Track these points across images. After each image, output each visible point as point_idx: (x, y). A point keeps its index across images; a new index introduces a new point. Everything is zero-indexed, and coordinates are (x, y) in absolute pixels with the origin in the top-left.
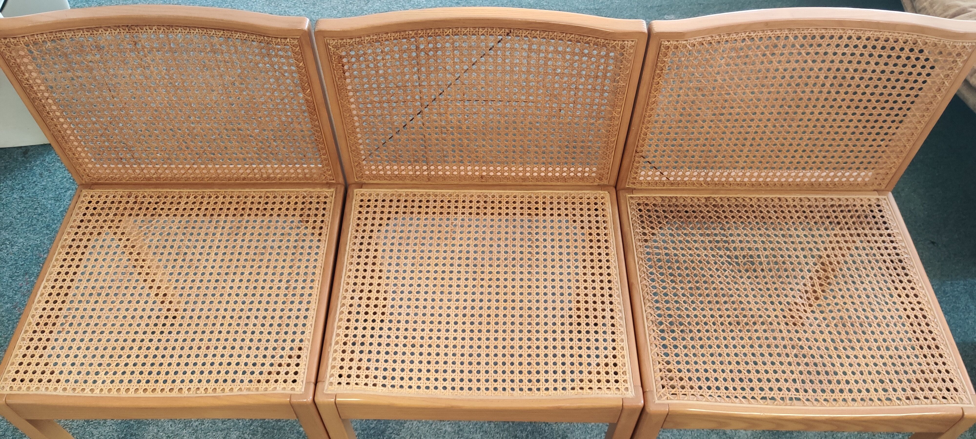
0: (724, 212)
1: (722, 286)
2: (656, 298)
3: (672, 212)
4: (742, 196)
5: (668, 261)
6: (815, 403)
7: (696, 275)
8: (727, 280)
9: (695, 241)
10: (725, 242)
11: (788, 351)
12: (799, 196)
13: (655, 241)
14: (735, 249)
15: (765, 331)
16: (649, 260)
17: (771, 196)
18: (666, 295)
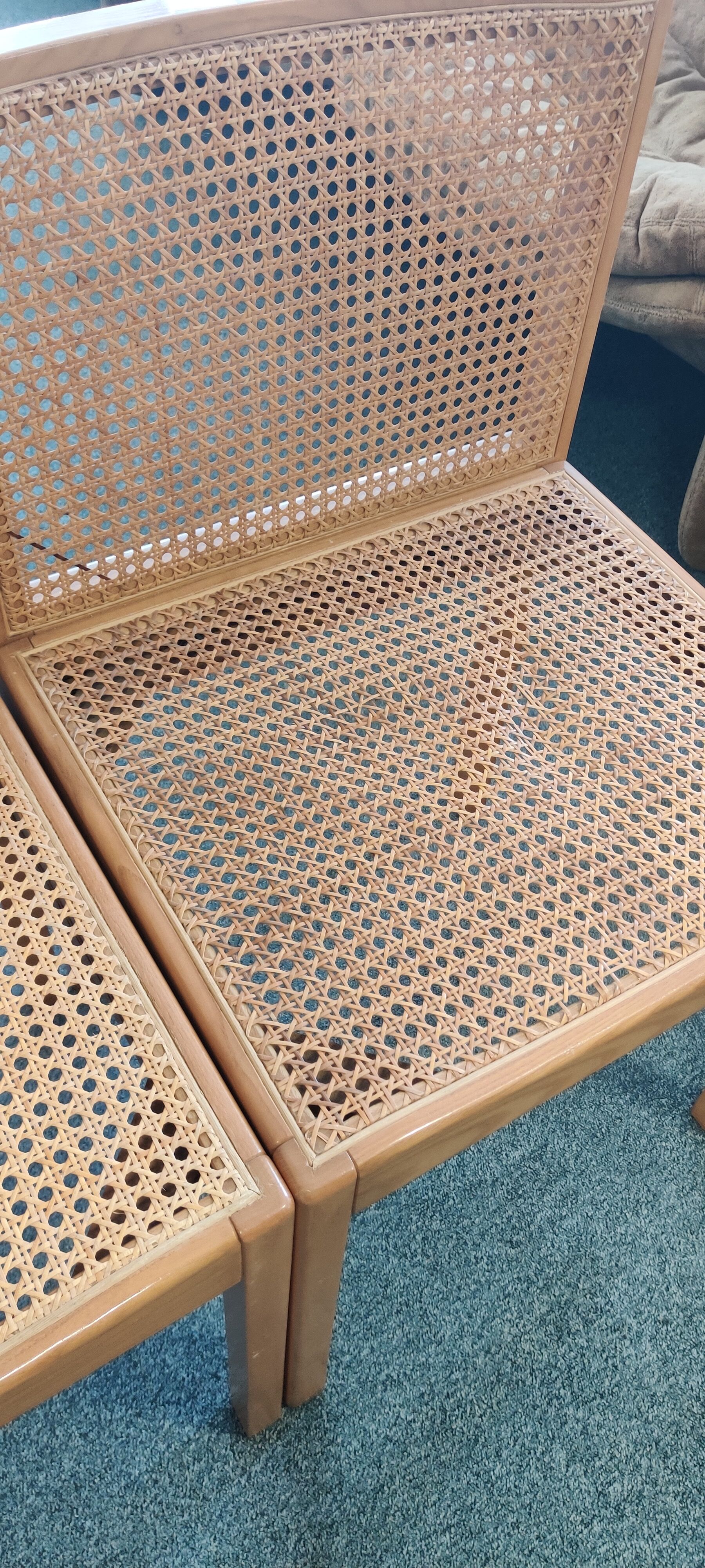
0: (267, 612)
1: (339, 782)
2: (198, 880)
3: (146, 655)
4: (292, 565)
5: (189, 774)
6: (658, 962)
7: (269, 783)
8: (345, 763)
9: (233, 704)
10: (303, 678)
11: (548, 869)
12: (407, 526)
13: (137, 739)
14: (329, 686)
15: (479, 846)
16: (142, 791)
17: (351, 544)
18: (218, 861)
